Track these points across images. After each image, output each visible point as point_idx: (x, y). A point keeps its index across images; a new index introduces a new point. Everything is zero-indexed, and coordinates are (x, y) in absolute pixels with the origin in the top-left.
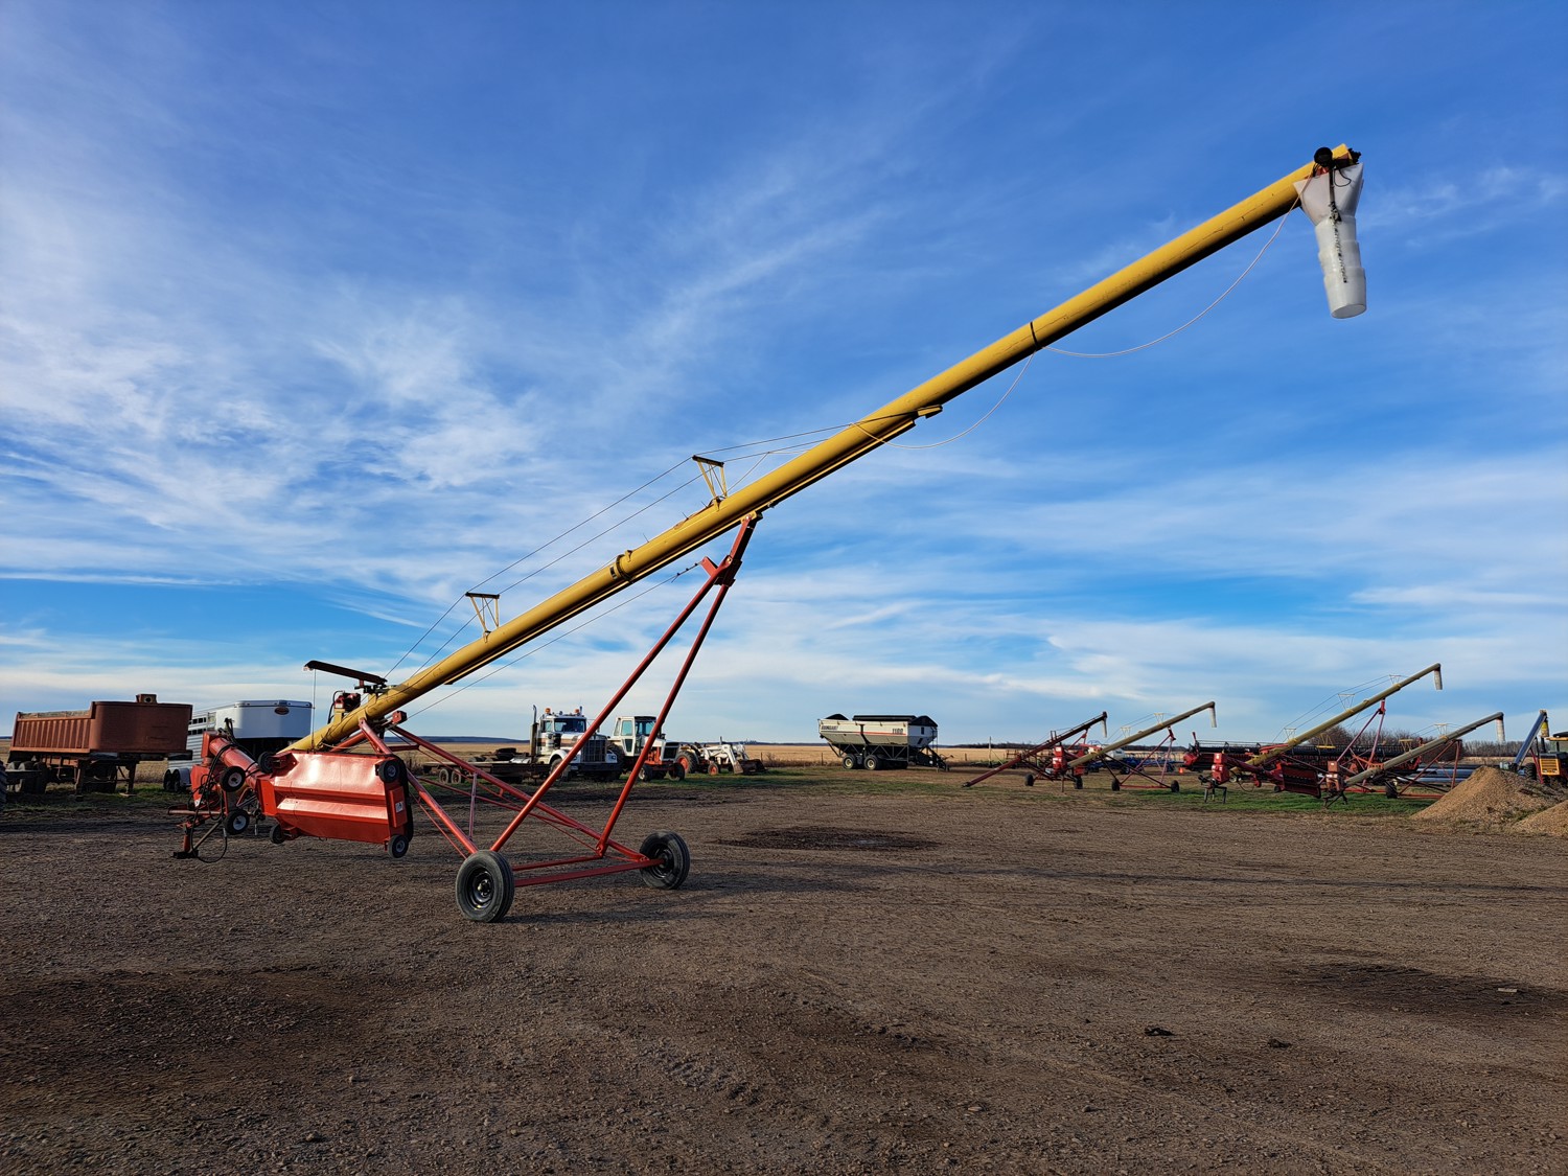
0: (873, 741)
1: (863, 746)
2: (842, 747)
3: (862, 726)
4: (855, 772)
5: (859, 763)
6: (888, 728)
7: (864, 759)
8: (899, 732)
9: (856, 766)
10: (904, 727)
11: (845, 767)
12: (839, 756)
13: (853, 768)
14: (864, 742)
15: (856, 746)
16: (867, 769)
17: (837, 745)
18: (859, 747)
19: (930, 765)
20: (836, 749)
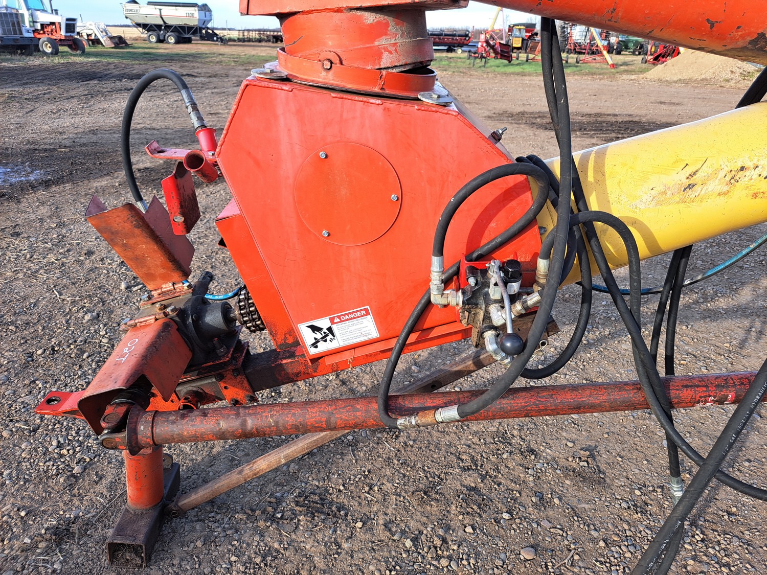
0: (169, 22)
1: (161, 26)
2: (144, 26)
3: (160, 10)
4: (160, 45)
5: (162, 38)
6: (182, 12)
7: (165, 36)
8: (192, 15)
9: (160, 41)
10: (194, 11)
11: (151, 42)
12: (143, 33)
13: (157, 42)
14: (162, 23)
15: (156, 25)
16: (169, 43)
17: (139, 25)
18: (159, 27)
19: (213, 41)
20: (141, 29)
